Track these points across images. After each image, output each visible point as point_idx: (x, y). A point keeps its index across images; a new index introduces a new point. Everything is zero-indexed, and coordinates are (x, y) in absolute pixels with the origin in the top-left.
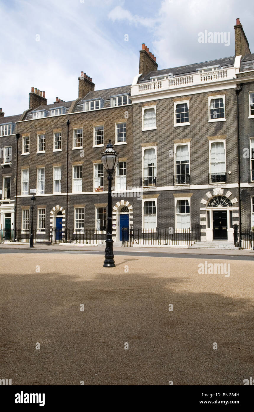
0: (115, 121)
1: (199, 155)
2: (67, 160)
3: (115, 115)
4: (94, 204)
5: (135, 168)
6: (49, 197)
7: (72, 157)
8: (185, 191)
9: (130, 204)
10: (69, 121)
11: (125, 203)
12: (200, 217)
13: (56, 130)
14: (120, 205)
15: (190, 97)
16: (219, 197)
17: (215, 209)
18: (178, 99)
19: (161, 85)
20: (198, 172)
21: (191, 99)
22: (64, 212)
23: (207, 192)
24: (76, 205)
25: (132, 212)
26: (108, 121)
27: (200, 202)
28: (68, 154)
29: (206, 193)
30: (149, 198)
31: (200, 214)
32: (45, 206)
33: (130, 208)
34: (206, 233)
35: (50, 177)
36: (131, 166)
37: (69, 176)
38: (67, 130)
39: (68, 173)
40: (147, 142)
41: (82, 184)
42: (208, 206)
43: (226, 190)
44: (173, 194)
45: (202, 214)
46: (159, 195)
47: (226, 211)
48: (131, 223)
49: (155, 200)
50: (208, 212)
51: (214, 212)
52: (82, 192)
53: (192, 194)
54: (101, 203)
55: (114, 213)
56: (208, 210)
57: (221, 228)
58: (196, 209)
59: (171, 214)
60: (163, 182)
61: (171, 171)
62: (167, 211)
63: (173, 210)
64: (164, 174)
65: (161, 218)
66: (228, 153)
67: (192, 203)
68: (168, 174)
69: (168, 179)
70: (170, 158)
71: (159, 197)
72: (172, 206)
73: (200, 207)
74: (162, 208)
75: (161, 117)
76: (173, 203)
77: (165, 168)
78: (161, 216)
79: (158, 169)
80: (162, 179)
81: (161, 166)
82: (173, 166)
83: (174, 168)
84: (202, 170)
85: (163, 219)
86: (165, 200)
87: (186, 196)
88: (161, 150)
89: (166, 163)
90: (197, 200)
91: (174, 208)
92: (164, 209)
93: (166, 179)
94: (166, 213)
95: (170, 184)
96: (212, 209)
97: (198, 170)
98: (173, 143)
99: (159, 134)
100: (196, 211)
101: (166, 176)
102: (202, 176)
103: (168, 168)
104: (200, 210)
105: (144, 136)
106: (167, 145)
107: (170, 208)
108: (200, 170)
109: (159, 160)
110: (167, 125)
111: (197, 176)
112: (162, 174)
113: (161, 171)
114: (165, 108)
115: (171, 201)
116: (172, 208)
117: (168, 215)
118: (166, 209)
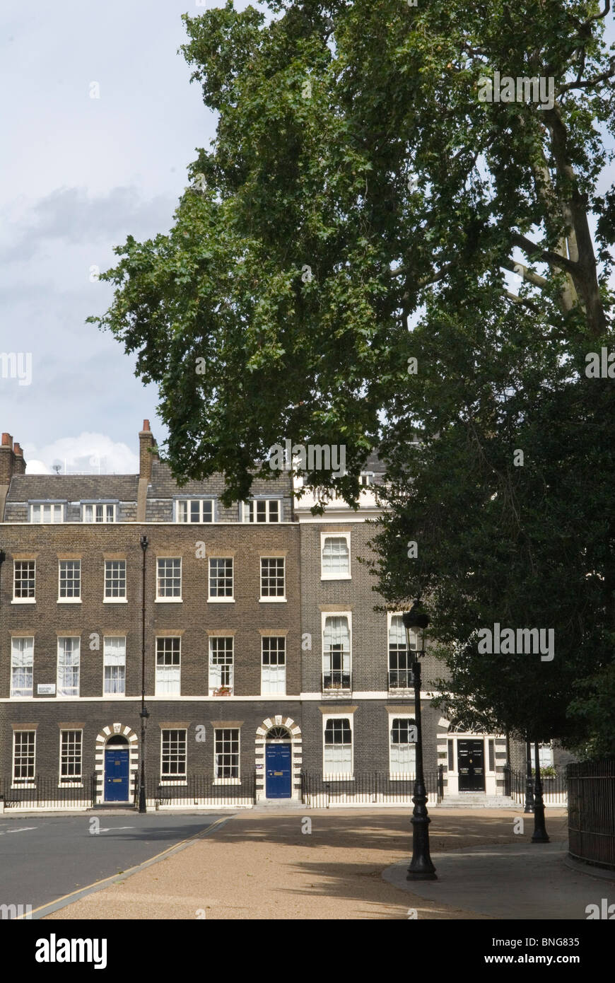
0: (259, 552)
2: (140, 624)
3: (260, 539)
4: (212, 722)
6: (91, 704)
7: (155, 619)
8: (408, 702)
9: (296, 724)
10: (145, 538)
11: (284, 722)
12: (438, 751)
13: (112, 555)
14: (272, 725)
17: (464, 736)
22: (134, 738)
24: (164, 724)
25: (300, 741)
26: (244, 550)
27: (437, 723)
28: (144, 611)
30: (335, 712)
31: (438, 746)
32: (79, 724)
33: (296, 731)
34: (447, 780)
35: (94, 659)
36: (298, 647)
37: (145, 660)
38: (142, 558)
39: (144, 652)
40: (331, 602)
41: (182, 679)
42: (449, 731)
44: (386, 707)
45: (440, 746)
46: (356, 707)
47: (482, 742)
48: (297, 762)
49: (350, 717)
50: (451, 742)
51: (459, 741)
52: (182, 694)
54: (227, 720)
55: (257, 741)
56: (450, 738)
57: (471, 771)
58: (429, 736)
59: (382, 744)
60: (364, 683)
61: (381, 663)
62: (373, 739)
63: (386, 738)
64: (367, 668)
65: (361, 753)
67: (423, 725)
68: (375, 667)
69: (376, 678)
70: (379, 638)
71: (357, 712)
72: (384, 729)
73: (436, 732)
74: (363, 732)
75: (360, 557)
76: (386, 724)
77: (369, 656)
78: (361, 748)
79: (355, 658)
80: (364, 678)
81: (360, 651)
82: (385, 654)
83: (387, 657)
84: (440, 664)
85: (365, 755)
86: (369, 717)
87: (410, 712)
88: (361, 621)
89: (371, 646)
90: (431, 719)
91: (388, 733)
92: (368, 736)
93: (370, 678)
94: (373, 743)
95: (378, 687)
96: (458, 736)
97: (433, 664)
98: (385, 609)
99: (355, 590)
100: (428, 739)
101: (372, 673)
102: (440, 675)
103: (374, 657)
104: (437, 737)
105: (325, 590)
106: (373, 613)
107: (380, 734)
108: (436, 664)
109: (357, 639)
110: (372, 575)
111: (431, 674)
112: (363, 668)
113: (361, 661)
114: (367, 540)
115: (381, 720)
116: (383, 733)
117: (376, 746)
118: (371, 734)
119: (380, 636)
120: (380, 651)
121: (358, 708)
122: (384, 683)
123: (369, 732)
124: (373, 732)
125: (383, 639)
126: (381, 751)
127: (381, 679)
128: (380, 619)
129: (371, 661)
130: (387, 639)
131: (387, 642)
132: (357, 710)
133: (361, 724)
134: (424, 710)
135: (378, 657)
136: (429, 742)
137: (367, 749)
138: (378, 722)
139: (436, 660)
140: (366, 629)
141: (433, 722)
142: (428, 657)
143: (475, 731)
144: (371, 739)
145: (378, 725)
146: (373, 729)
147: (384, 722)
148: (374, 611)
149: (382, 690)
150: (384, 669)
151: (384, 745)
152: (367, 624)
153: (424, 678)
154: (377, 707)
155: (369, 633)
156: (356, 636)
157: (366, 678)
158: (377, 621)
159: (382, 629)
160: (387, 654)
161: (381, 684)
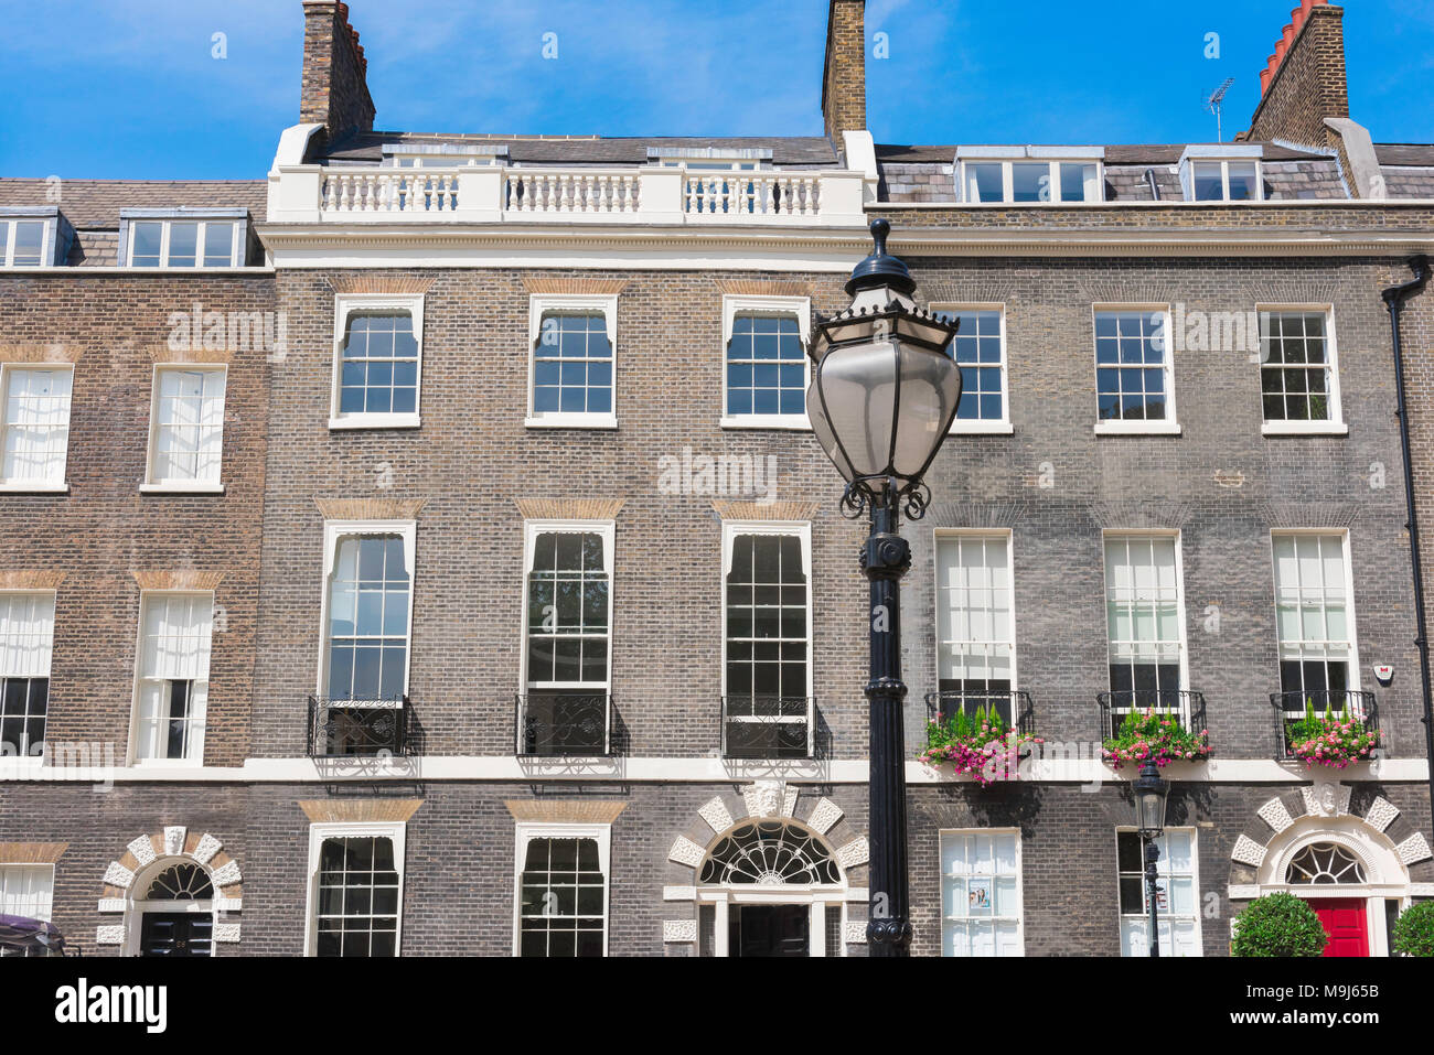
0: (153, 350)
1: (664, 593)
5: (268, 633)
8: (580, 788)
9: (226, 852)
11: (188, 846)
14: (152, 857)
15: (624, 282)
16: (770, 831)
17: (749, 894)
18: (554, 282)
19: (454, 196)
20: (659, 684)
21: (626, 295)
23: (708, 799)
25: (236, 904)
27: (666, 852)
29: (699, 805)
30: (351, 816)
31: (666, 924)
33: (225, 873)
36: (248, 622)
40: (356, 494)
42: (703, 878)
43: (810, 791)
44: (508, 803)
45: (673, 923)
46: (417, 803)
47: (804, 910)
49: (396, 832)
50: (707, 913)
51: (736, 910)
53: (617, 806)
55: (105, 905)
56: (707, 897)
58: (639, 892)
59: (490, 917)
60: (444, 729)
61: (499, 670)
62: (464, 901)
63: (505, 896)
64: (457, 685)
65: (424, 943)
66: (825, 600)
67: (621, 860)
68: (481, 685)
69: (481, 715)
70: (497, 597)
71: (419, 817)
72: (501, 870)
73: (662, 881)
74: (433, 880)
75: (450, 363)
76: (506, 854)
77: (464, 650)
78: (426, 927)
79: (420, 655)
80: (443, 715)
81: (436, 635)
82: (514, 645)
83: (519, 655)
84: (680, 676)
85: (436, 949)
86: (455, 833)
87: (583, 818)
88: (443, 548)
89: (473, 620)
90: (648, 840)
91: (513, 881)
92: (448, 890)
93: (464, 715)
94: (462, 912)
95: (487, 745)
96: (730, 894)
97: (660, 676)
98: (519, 514)
99: (432, 457)
100: (638, 902)
101: (470, 699)
102: (679, 708)
103: (480, 655)
104: (666, 897)
105: (341, 458)
106: (481, 524)
107: (485, 886)
108: (667, 676)
109: (429, 601)
110: (482, 415)
111: (651, 706)
112: (444, 685)
113: (437, 665)
114: (474, 317)
115: (493, 843)
116: (495, 880)
117: (471, 922)
118: (459, 885)
119: (501, 592)
120: (498, 635)
121: (421, 807)
122: (504, 730)
123: (451, 880)
124: (465, 880)
125: (510, 602)
126: (488, 938)
127: (498, 720)
128: (503, 544)
129: (469, 665)
130: (520, 602)
131: (520, 611)
132: (417, 812)
133: (428, 853)
134: (627, 813)
135: (490, 655)
136: (638, 912)
137: (445, 932)
138: (481, 849)
139: (668, 666)
140: (459, 572)
141: (653, 850)
142: (646, 656)
143: (784, 879)
144: (457, 901)
145: (481, 859)
146: (465, 870)
147: (499, 849)
148: (485, 519)
149: (497, 752)
150: (507, 690)
151: (496, 917)
152: (462, 558)
153: (630, 715)
154: (482, 804)
155: (467, 582)
156: (427, 591)
157: (451, 715)
158: (492, 548)
159: (508, 573)
160: (518, 645)
161: (495, 735)
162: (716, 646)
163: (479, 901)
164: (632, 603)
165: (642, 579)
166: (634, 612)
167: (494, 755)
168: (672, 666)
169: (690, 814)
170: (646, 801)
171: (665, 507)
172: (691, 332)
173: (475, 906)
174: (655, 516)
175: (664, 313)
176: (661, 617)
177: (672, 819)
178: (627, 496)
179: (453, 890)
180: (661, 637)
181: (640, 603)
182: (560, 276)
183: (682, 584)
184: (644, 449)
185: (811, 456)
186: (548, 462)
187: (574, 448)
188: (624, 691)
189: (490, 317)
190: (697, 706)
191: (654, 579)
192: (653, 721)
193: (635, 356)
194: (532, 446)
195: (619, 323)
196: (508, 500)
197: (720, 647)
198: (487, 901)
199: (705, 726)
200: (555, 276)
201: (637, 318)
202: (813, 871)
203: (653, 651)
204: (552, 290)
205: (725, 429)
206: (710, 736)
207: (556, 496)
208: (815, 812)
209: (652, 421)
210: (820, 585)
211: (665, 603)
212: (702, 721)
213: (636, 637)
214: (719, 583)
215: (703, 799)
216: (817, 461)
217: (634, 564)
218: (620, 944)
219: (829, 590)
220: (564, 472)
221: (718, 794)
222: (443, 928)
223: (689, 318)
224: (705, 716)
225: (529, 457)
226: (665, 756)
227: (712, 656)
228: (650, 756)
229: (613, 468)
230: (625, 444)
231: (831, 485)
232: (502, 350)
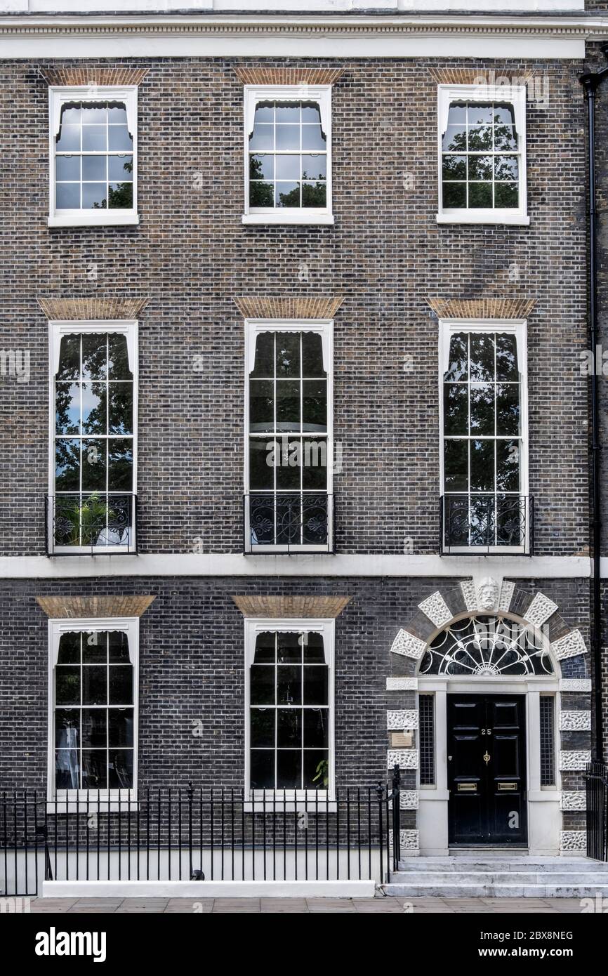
1: (383, 391)
12: (389, 728)
15: (336, 72)
16: (485, 622)
18: (269, 73)
20: (379, 482)
21: (341, 84)
23: (427, 594)
27: (389, 645)
29: (419, 600)
30: (87, 612)
31: (389, 713)
34: (414, 811)
40: (78, 293)
42: (422, 669)
43: (526, 588)
44: (237, 599)
45: (396, 712)
46: (148, 600)
47: (521, 699)
49: (131, 627)
50: (427, 702)
53: (341, 602)
56: (426, 688)
57: (488, 786)
58: (363, 683)
59: (222, 707)
60: (172, 527)
61: (223, 470)
62: (197, 692)
63: (236, 687)
64: (183, 484)
65: (160, 732)
66: (540, 398)
67: (345, 653)
68: (207, 484)
69: (208, 513)
70: (220, 396)
71: (152, 612)
72: (231, 662)
73: (385, 673)
74: (167, 672)
75: (166, 159)
76: (235, 647)
77: (188, 449)
78: (162, 717)
79: (148, 454)
80: (171, 513)
81: (161, 435)
82: (237, 445)
83: (243, 454)
84: (399, 474)
85: (172, 737)
86: (187, 627)
87: (308, 614)
88: (165, 348)
89: (196, 420)
90: (371, 633)
91: (243, 673)
92: (181, 682)
93: (191, 513)
94: (195, 702)
95: (215, 542)
96: (448, 683)
97: (380, 474)
98: (238, 313)
99: (151, 256)
100: (362, 693)
101: (196, 498)
102: (398, 506)
103: (205, 455)
104: (389, 688)
105: (62, 257)
106: (202, 323)
107: (215, 677)
108: (387, 474)
109: (154, 401)
110: (200, 212)
111: (371, 504)
112: (171, 484)
113: (163, 464)
114: (189, 109)
115: (222, 637)
116: (226, 672)
117: (204, 712)
118: (192, 677)
119: (223, 391)
120: (222, 435)
121: (153, 602)
122: (230, 527)
123: (184, 672)
124: (197, 672)
125: (232, 401)
126: (221, 727)
127: (223, 518)
128: (224, 343)
129: (194, 464)
130: (243, 401)
131: (242, 410)
132: (150, 607)
133: (162, 647)
134: (350, 608)
135: (214, 454)
136: (363, 702)
137: (180, 722)
138: (211, 642)
139: (388, 464)
140: (182, 372)
141: (376, 643)
142: (366, 455)
143: (499, 670)
144: (191, 692)
145: (212, 652)
146: (197, 662)
147: (229, 642)
148: (205, 318)
149: (224, 549)
150: (232, 488)
151: (228, 707)
152: (184, 357)
153: (352, 513)
154: (211, 600)
155: (189, 382)
156: (150, 391)
157: (178, 513)
158: (213, 348)
159: (229, 372)
160: (242, 444)
161: (222, 532)
162: (433, 445)
163: (212, 692)
164: (352, 402)
165: (360, 378)
166: (355, 411)
167: (221, 552)
168: (392, 464)
169: (411, 609)
170: (368, 596)
171: (382, 305)
172: (406, 124)
173: (208, 697)
174: (372, 315)
175: (379, 105)
176: (379, 416)
177: (393, 614)
178: (344, 295)
179: (186, 682)
180: (380, 436)
181: (360, 402)
182: (274, 65)
183: (400, 383)
184: (360, 246)
185: (527, 253)
186: (266, 260)
187: (292, 246)
188: (345, 489)
189: (204, 109)
190: (417, 504)
191: (373, 378)
192: (374, 518)
193: (350, 149)
194: (249, 244)
195: (334, 115)
196: (228, 299)
197: (438, 445)
198: (219, 692)
199: (424, 523)
200: (268, 65)
201: (352, 110)
202: (528, 662)
203: (372, 450)
204: (265, 81)
205: (442, 225)
206: (429, 533)
207: (274, 294)
208: (531, 607)
209: (368, 217)
210: (536, 384)
211: (383, 402)
212: (421, 518)
213: (356, 436)
214: (437, 382)
215: (423, 594)
216: (532, 258)
217: (353, 363)
218: (346, 732)
219: (544, 389)
220: (283, 270)
221: (438, 589)
222: (177, 717)
223: (404, 109)
224: (424, 513)
225: (247, 255)
226: (386, 553)
227: (430, 455)
228: (372, 552)
229: (330, 266)
230: (342, 241)
231: (546, 282)
232: (217, 144)
